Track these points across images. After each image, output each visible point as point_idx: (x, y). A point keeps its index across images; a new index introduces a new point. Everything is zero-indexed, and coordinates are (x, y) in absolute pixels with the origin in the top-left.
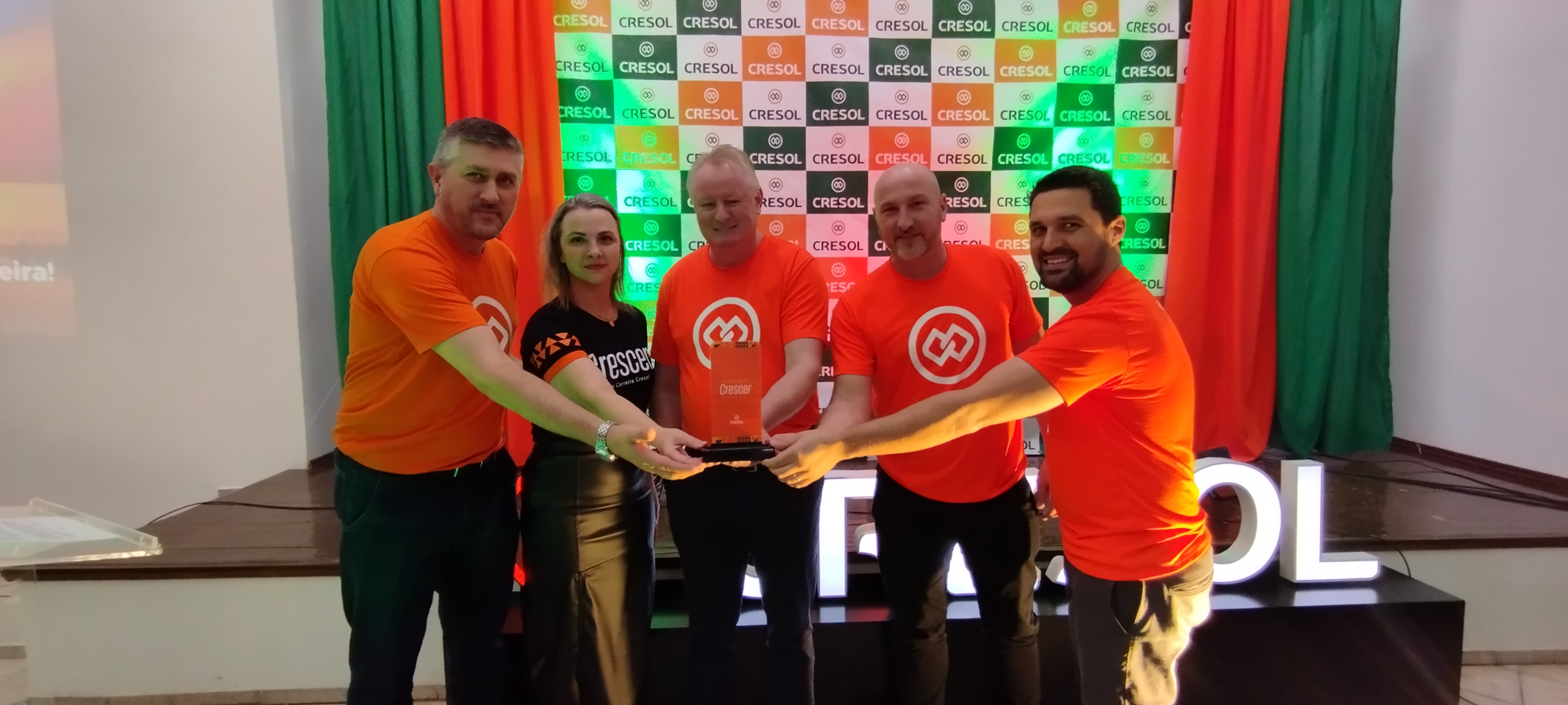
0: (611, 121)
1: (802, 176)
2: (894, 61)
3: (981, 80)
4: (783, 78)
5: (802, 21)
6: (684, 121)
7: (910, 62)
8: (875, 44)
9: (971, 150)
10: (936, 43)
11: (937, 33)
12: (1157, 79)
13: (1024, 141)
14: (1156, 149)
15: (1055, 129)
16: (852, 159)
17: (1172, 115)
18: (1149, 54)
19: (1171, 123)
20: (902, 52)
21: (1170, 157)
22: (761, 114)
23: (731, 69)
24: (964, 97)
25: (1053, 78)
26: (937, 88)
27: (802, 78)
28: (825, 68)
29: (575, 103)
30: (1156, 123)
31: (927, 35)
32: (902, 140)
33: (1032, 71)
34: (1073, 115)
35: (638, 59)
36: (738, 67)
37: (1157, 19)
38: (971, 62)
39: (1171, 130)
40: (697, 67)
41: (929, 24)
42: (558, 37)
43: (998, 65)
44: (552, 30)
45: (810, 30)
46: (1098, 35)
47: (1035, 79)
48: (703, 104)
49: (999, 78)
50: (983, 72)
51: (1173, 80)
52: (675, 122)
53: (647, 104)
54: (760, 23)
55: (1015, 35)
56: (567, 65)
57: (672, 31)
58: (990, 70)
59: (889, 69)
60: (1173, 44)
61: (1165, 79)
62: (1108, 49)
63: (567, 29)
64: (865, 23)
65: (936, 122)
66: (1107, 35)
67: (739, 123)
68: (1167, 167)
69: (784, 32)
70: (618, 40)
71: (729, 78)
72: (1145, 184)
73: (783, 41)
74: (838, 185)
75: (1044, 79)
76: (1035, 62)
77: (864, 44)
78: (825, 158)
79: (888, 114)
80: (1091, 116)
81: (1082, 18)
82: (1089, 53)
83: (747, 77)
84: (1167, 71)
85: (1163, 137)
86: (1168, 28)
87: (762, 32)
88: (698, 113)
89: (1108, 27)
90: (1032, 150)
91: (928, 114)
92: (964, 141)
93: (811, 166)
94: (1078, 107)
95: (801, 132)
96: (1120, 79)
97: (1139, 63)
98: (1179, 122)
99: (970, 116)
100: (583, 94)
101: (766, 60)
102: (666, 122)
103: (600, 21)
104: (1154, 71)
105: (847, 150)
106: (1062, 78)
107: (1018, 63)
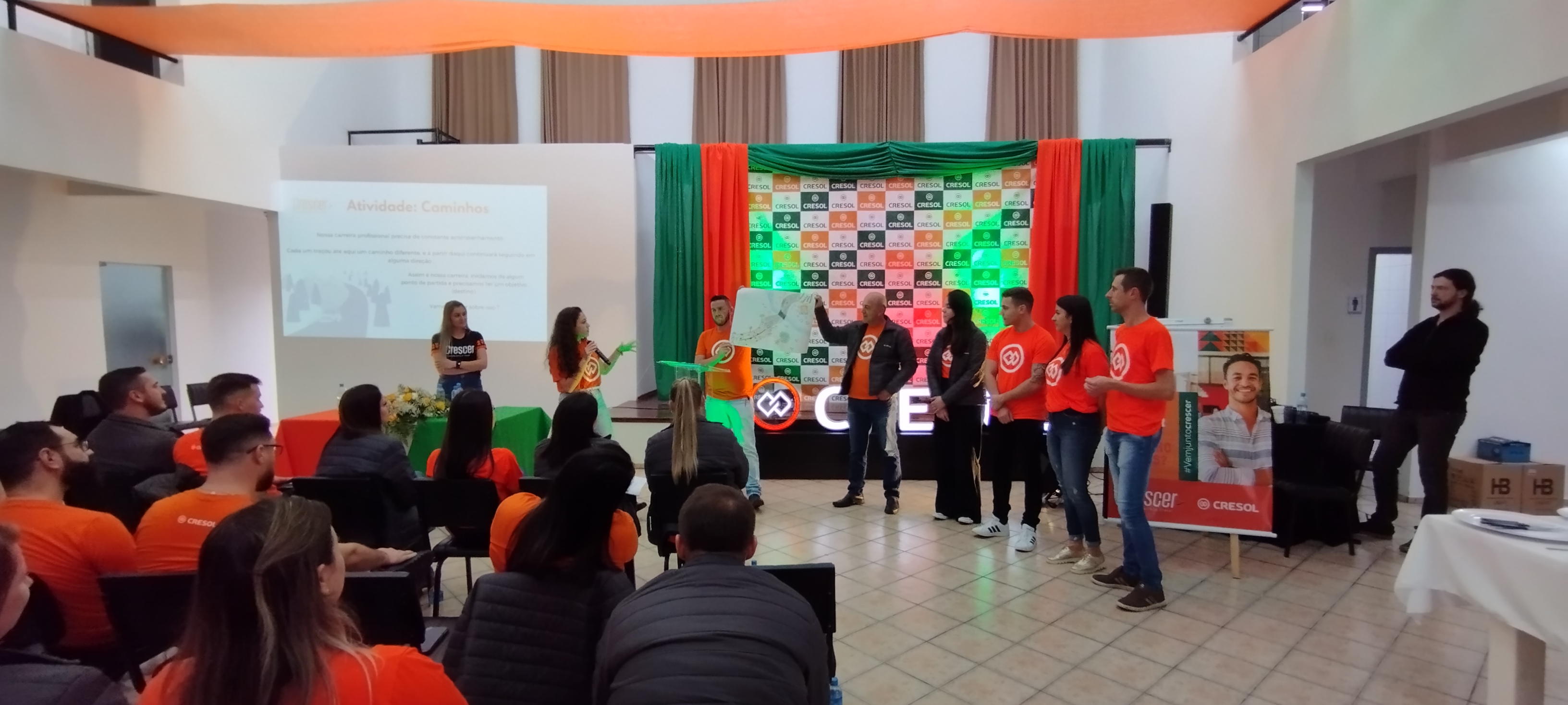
0: (771, 249)
1: (855, 272)
2: (897, 221)
3: (937, 229)
4: (847, 229)
5: (856, 205)
6: (803, 248)
7: (904, 221)
8: (888, 214)
9: (933, 260)
10: (916, 213)
11: (917, 208)
12: (1020, 227)
13: (957, 256)
14: (1021, 258)
15: (973, 250)
16: (878, 264)
17: (1028, 242)
18: (1016, 215)
19: (1028, 247)
20: (901, 217)
21: (1027, 262)
22: (837, 245)
23: (824, 226)
24: (929, 236)
25: (970, 227)
26: (917, 233)
27: (855, 229)
28: (866, 225)
29: (756, 241)
30: (1021, 247)
31: (912, 209)
32: (901, 256)
33: (961, 224)
34: (981, 243)
35: (784, 222)
36: (827, 225)
37: (1020, 199)
38: (933, 221)
39: (1028, 250)
40: (809, 225)
41: (913, 204)
42: (750, 213)
43: (945, 221)
44: (747, 211)
45: (859, 209)
46: (992, 207)
47: (962, 228)
48: (811, 241)
49: (945, 228)
50: (938, 225)
51: (1028, 227)
52: (799, 249)
53: (787, 241)
54: (837, 205)
55: (953, 208)
56: (753, 225)
57: (799, 210)
58: (941, 224)
59: (895, 224)
60: (1028, 210)
61: (1025, 227)
62: (996, 214)
63: (754, 210)
64: (884, 204)
65: (916, 248)
66: (996, 207)
67: (827, 249)
68: (1027, 267)
69: (848, 209)
70: (775, 214)
71: (823, 229)
72: (1016, 274)
73: (847, 213)
74: (872, 276)
75: (966, 228)
76: (962, 220)
77: (884, 214)
78: (866, 264)
79: (894, 244)
80: (989, 243)
81: (984, 200)
82: (988, 216)
83: (831, 229)
84: (1025, 223)
85: (1023, 252)
86: (1025, 203)
87: (838, 209)
88: (809, 245)
89: (996, 204)
90: (961, 260)
91: (912, 244)
92: (929, 256)
93: (859, 268)
94: (983, 240)
95: (855, 253)
96: (1003, 227)
97: (1012, 219)
98: (1031, 247)
99: (932, 244)
100: (759, 237)
101: (840, 221)
102: (795, 249)
103: (768, 206)
104: (1019, 223)
105: (876, 260)
106: (974, 227)
107: (954, 220)
